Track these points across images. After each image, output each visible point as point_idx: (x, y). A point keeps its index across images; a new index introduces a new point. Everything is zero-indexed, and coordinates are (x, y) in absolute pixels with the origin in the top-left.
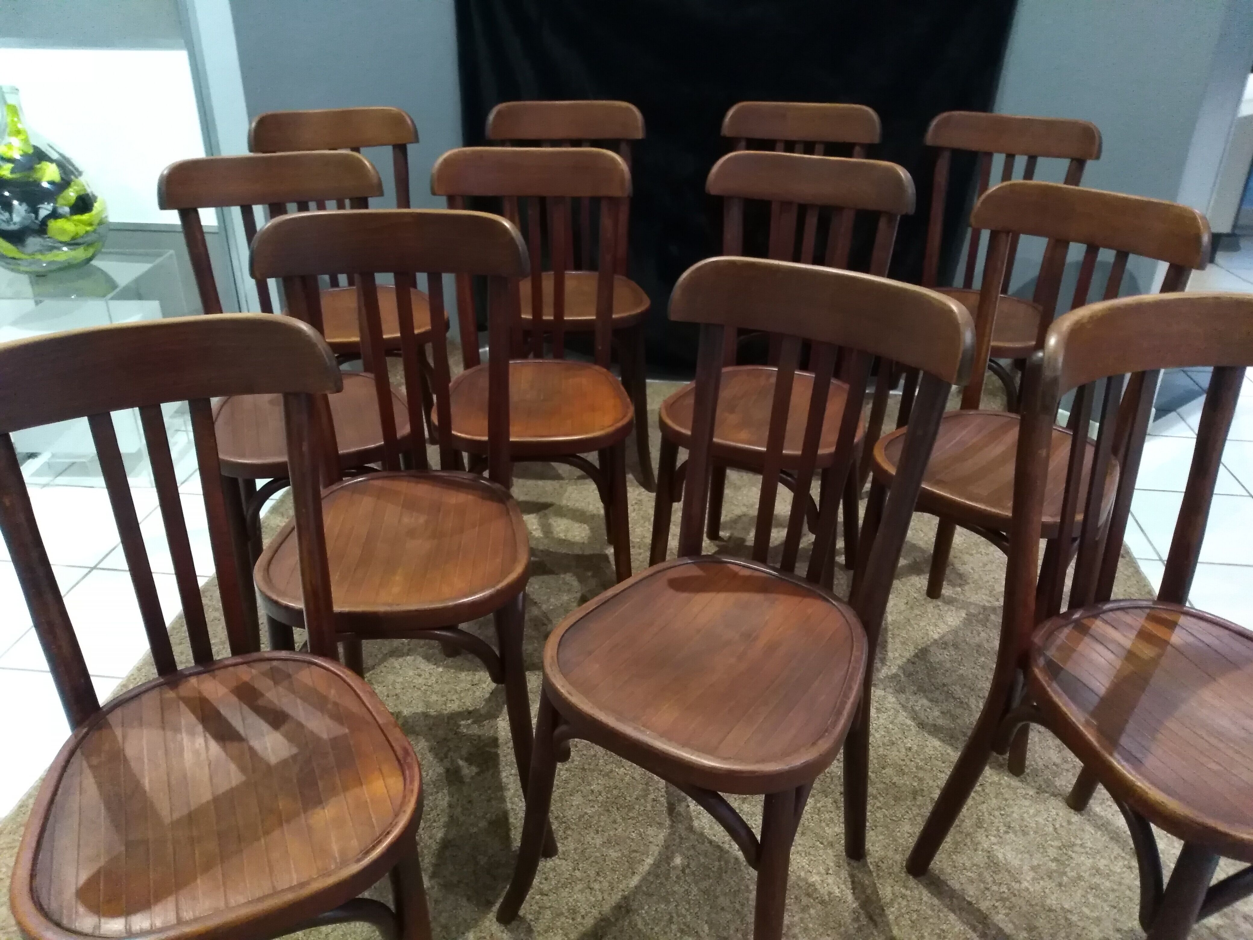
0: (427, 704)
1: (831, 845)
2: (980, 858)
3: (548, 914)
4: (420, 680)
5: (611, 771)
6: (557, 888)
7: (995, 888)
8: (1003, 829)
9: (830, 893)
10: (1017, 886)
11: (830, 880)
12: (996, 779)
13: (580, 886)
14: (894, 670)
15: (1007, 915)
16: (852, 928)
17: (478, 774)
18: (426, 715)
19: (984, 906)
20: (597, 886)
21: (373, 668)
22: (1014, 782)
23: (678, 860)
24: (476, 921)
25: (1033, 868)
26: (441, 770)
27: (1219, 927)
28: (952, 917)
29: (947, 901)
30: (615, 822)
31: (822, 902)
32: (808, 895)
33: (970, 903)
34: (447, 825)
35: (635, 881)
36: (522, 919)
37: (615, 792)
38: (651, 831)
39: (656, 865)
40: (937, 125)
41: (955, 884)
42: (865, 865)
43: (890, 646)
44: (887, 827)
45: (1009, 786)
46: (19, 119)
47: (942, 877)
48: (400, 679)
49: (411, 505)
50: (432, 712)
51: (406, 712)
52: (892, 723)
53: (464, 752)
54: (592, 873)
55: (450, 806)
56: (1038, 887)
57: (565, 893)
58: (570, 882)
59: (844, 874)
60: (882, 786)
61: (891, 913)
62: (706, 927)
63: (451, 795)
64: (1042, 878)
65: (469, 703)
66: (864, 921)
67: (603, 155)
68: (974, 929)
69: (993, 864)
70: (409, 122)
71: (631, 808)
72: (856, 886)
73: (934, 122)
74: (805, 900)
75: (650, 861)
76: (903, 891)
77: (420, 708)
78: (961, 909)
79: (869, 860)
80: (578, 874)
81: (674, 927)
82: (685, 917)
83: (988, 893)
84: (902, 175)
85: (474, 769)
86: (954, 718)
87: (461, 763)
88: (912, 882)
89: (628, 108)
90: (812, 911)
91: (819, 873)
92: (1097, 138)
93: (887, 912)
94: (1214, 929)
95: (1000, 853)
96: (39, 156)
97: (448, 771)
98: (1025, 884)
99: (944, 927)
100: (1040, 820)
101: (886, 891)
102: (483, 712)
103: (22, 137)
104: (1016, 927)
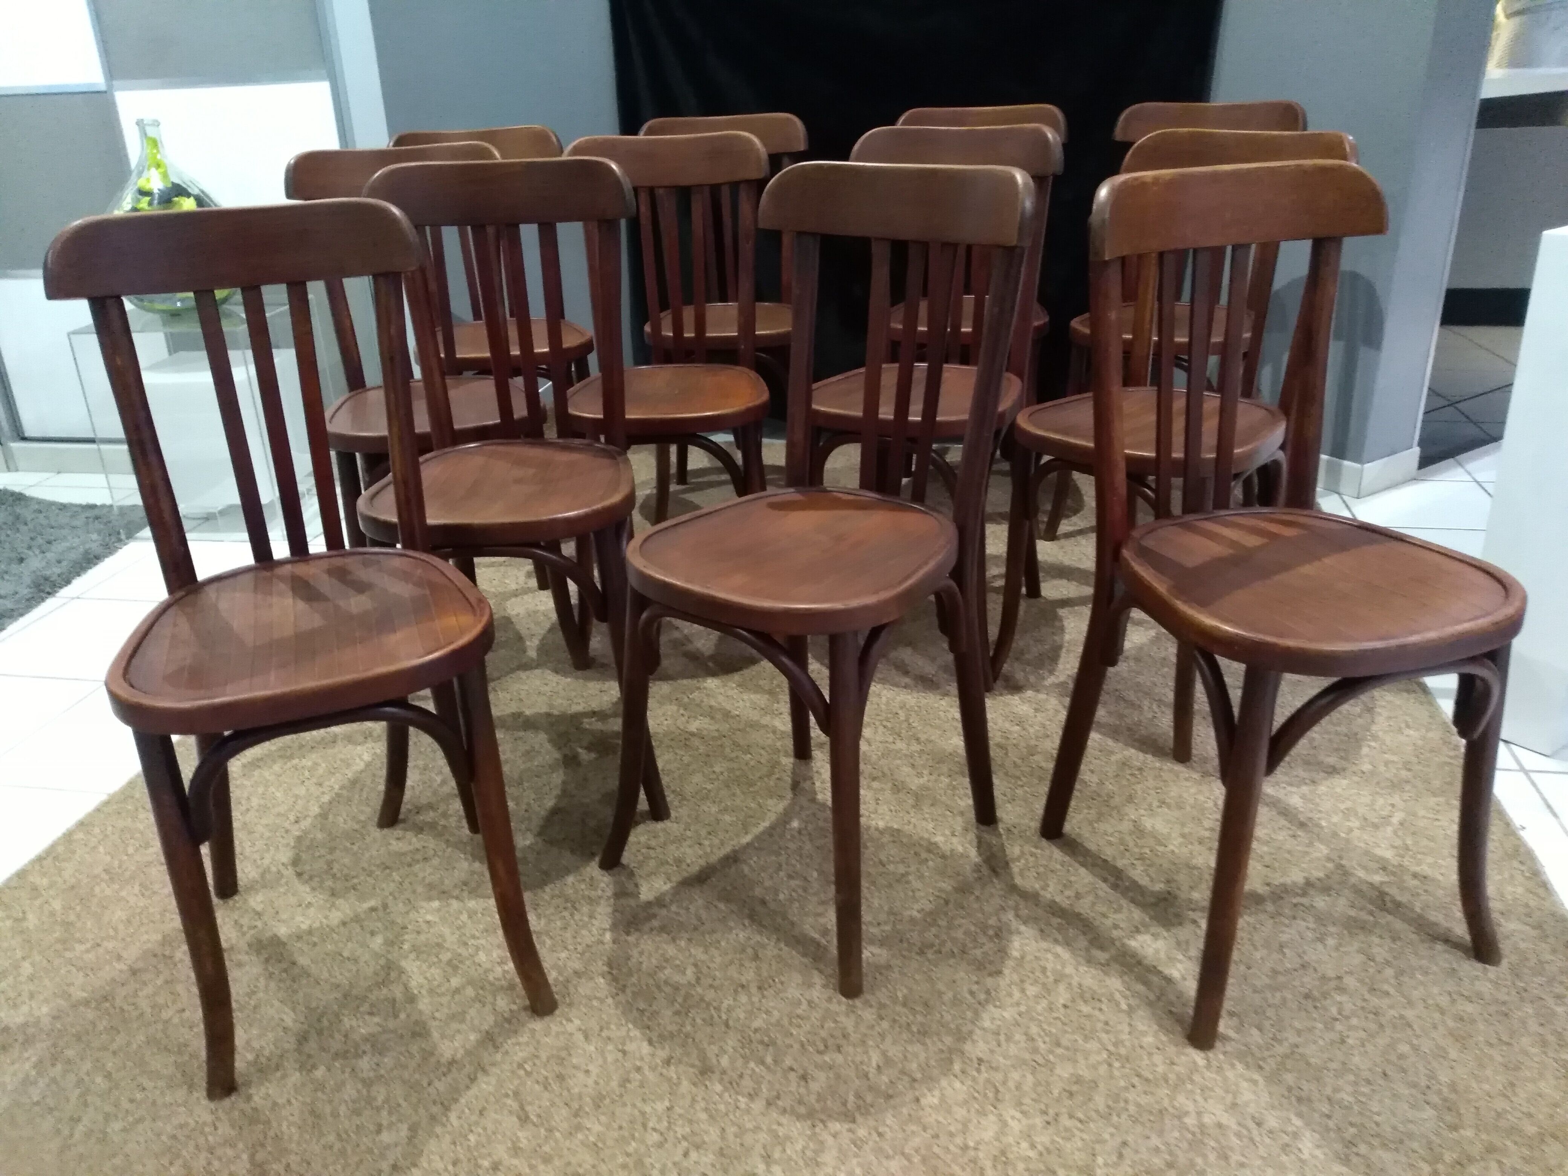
0: (551, 706)
1: (962, 814)
2: (1126, 826)
3: (652, 863)
4: (547, 688)
5: (737, 757)
6: (665, 844)
7: (1136, 850)
8: (1155, 804)
9: (952, 850)
10: (1161, 849)
11: (955, 840)
12: (1158, 765)
13: (688, 842)
14: (1062, 678)
15: (1145, 871)
16: (971, 876)
17: (596, 759)
18: (548, 715)
19: (1120, 863)
20: (707, 843)
21: (499, 678)
22: (1178, 767)
23: (795, 824)
24: (578, 868)
25: (1183, 836)
26: (557, 755)
27: (1382, 883)
28: (1083, 871)
29: (1081, 859)
30: (734, 795)
31: (943, 857)
32: (929, 851)
33: (1105, 861)
34: (559, 797)
35: (747, 839)
36: (624, 867)
37: (738, 773)
38: (770, 802)
39: (773, 827)
40: (1126, 119)
41: (1092, 847)
42: (996, 829)
43: (1062, 660)
44: (1025, 801)
45: (1171, 771)
46: (158, 151)
47: (1079, 840)
48: (526, 687)
49: (520, 462)
50: (556, 712)
51: (528, 712)
52: (1050, 720)
53: (585, 744)
54: (703, 833)
55: (564, 782)
56: (1184, 850)
57: (673, 847)
58: (680, 840)
59: (971, 836)
60: (1028, 769)
61: (1015, 868)
62: (815, 874)
63: (565, 774)
64: (1192, 843)
65: (595, 705)
66: (985, 871)
67: (739, 137)
68: (1105, 880)
69: (1139, 831)
70: (554, 139)
71: (751, 784)
72: (980, 844)
73: (1122, 117)
74: (924, 855)
75: (767, 824)
76: (1033, 850)
77: (544, 709)
78: (1094, 865)
79: (1001, 827)
80: (688, 833)
81: (782, 874)
82: (794, 866)
83: (1127, 854)
84: (1050, 136)
85: (593, 755)
86: (1121, 716)
87: (580, 750)
88: (1044, 842)
89: (788, 119)
90: (930, 863)
91: (943, 835)
92: (1300, 116)
93: (1012, 865)
94: (1377, 885)
95: (1148, 823)
96: (179, 191)
97: (565, 756)
98: (1171, 847)
99: (1073, 879)
100: (1201, 798)
101: (1014, 850)
102: (608, 712)
103: (161, 170)
104: (1152, 880)
